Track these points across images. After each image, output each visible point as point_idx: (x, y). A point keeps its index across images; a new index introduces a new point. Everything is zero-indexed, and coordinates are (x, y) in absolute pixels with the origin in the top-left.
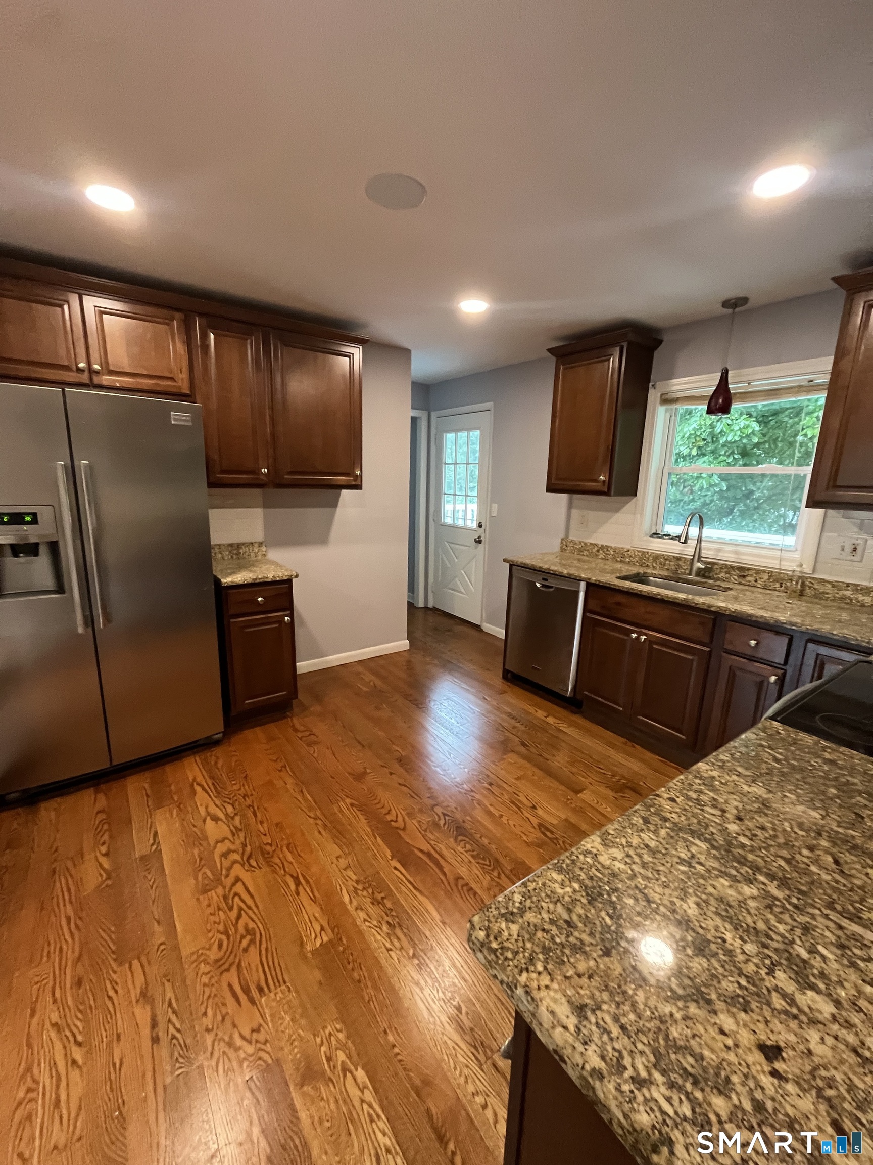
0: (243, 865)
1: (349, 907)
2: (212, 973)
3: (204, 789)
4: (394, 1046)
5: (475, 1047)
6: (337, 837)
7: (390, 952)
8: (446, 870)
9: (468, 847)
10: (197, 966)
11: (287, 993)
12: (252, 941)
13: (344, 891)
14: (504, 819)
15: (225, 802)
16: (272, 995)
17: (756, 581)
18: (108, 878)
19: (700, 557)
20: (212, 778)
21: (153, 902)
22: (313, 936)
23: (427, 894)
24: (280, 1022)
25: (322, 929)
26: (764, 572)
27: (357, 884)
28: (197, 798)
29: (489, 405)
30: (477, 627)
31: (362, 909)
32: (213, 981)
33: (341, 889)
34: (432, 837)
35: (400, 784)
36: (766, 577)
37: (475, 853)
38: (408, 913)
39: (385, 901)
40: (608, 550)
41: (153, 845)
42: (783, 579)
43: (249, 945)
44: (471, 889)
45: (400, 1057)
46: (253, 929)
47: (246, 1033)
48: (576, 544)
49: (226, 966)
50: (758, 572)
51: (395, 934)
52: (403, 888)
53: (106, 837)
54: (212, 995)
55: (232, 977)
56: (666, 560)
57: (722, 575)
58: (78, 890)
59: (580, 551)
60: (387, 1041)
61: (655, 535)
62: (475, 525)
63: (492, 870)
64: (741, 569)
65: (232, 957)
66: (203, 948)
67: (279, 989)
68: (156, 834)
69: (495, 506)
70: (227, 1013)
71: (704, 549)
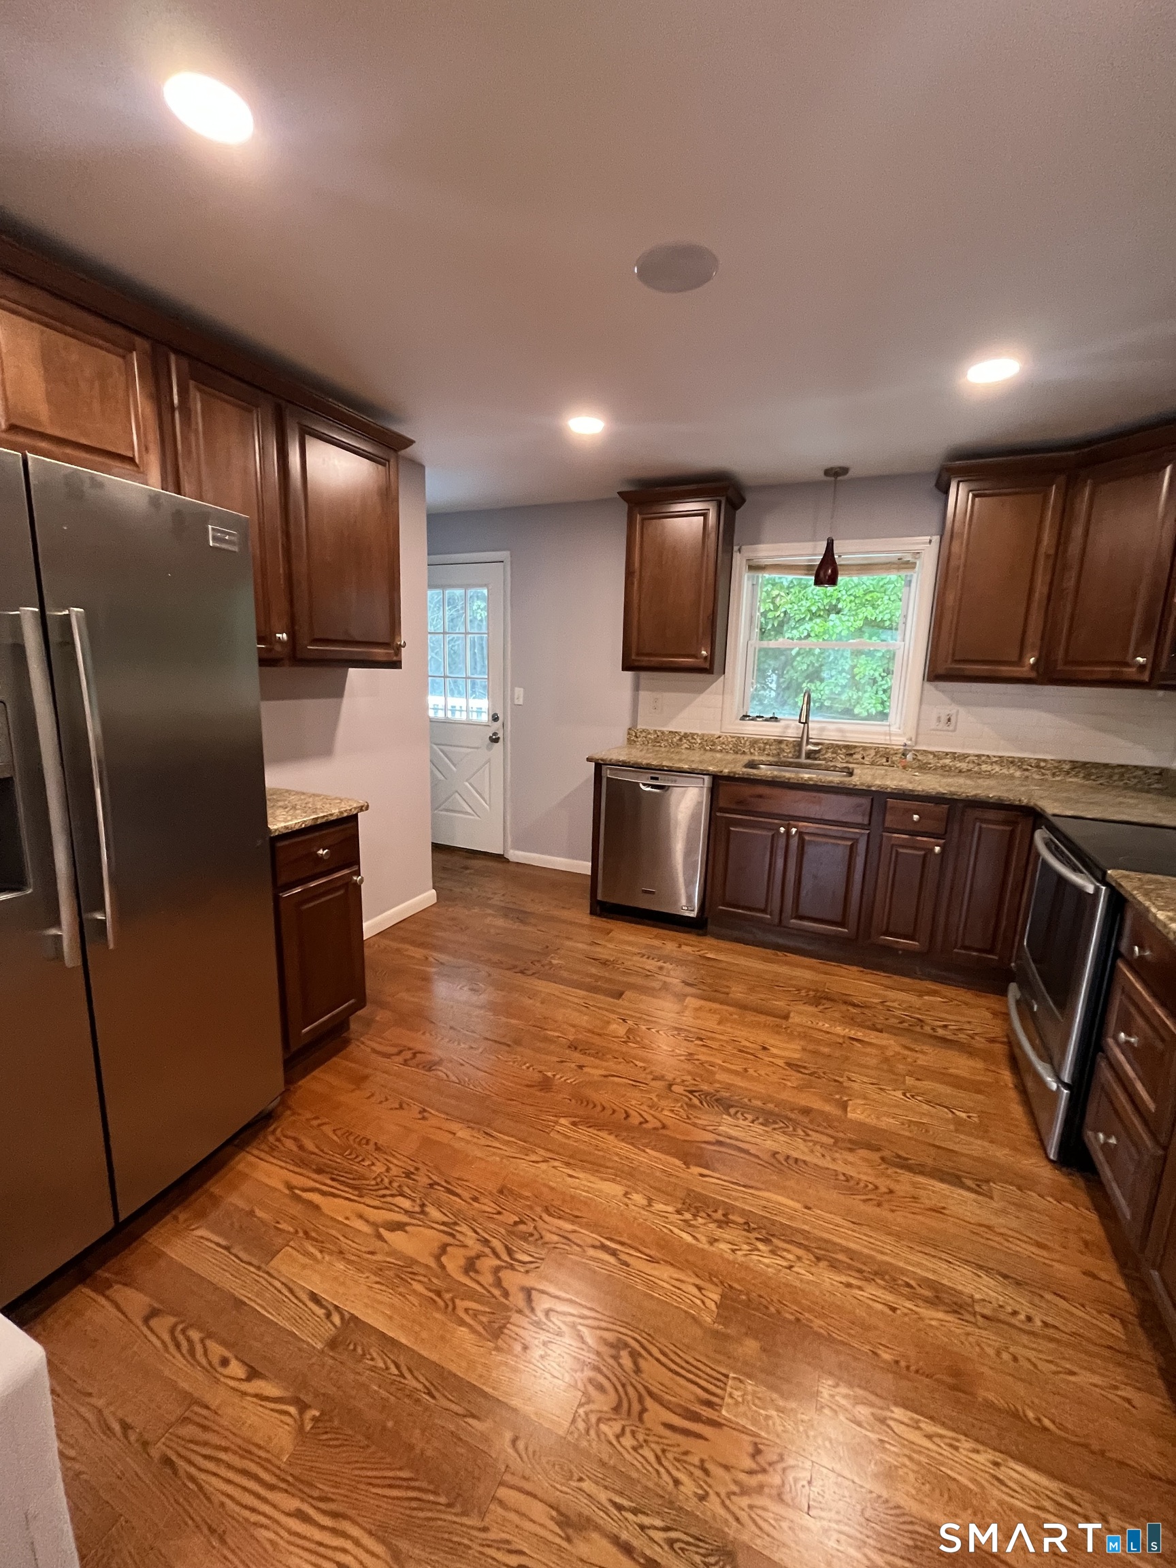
0: (512, 1268)
1: (700, 1246)
2: (628, 1430)
3: (324, 1193)
4: (897, 1362)
5: (955, 1312)
6: (597, 1171)
7: (793, 1269)
8: (752, 1151)
9: (750, 1117)
10: (598, 1436)
11: (742, 1386)
12: (634, 1355)
13: (676, 1230)
14: (751, 1071)
15: (384, 1196)
16: (728, 1400)
17: (863, 758)
18: (303, 1407)
19: (808, 738)
20: (319, 1171)
21: (430, 1394)
22: (698, 1302)
23: (763, 1186)
24: (770, 1422)
25: (700, 1289)
26: (871, 748)
27: (681, 1214)
28: (325, 1210)
29: (504, 555)
30: (500, 858)
31: (716, 1240)
32: (641, 1437)
33: (671, 1231)
34: (705, 1123)
35: (605, 1076)
36: (873, 752)
37: (761, 1120)
38: (766, 1218)
39: (731, 1217)
40: (693, 738)
41: (328, 1315)
42: (888, 753)
43: (635, 1363)
44: (796, 1160)
45: (913, 1368)
46: (619, 1340)
47: (748, 1463)
48: (649, 733)
49: (636, 1407)
50: (865, 749)
51: (777, 1247)
52: (734, 1193)
53: (216, 1350)
54: (660, 1453)
55: (656, 1414)
56: (766, 744)
57: (829, 755)
58: (263, 1463)
59: (656, 741)
60: (885, 1362)
61: (745, 717)
62: (485, 718)
63: (794, 1130)
64: (847, 747)
65: (630, 1390)
66: (580, 1405)
67: (729, 1389)
68: (315, 1298)
69: (519, 692)
70: (702, 1461)
71: (813, 729)
